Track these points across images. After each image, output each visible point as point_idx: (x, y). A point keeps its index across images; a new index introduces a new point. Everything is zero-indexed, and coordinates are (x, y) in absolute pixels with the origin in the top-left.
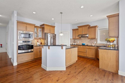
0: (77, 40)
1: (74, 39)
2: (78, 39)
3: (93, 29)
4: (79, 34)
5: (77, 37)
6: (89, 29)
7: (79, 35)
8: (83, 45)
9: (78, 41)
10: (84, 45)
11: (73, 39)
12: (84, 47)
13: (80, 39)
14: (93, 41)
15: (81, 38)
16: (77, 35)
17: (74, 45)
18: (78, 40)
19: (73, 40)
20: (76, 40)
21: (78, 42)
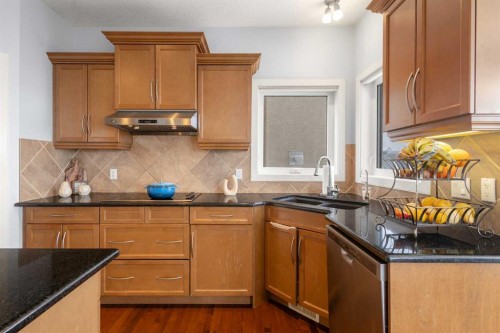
0: (97, 156)
1: (72, 147)
2: (112, 147)
3: (230, 75)
4: (119, 103)
5: (100, 134)
6: (202, 73)
7: (120, 114)
8: (159, 199)
9: (115, 165)
10: (169, 197)
11: (59, 144)
12: (167, 213)
13: (129, 147)
14: (225, 161)
15: (140, 140)
16: (101, 111)
17: (75, 202)
18: (114, 156)
19: (60, 159)
20: (91, 160)
21: (114, 174)
